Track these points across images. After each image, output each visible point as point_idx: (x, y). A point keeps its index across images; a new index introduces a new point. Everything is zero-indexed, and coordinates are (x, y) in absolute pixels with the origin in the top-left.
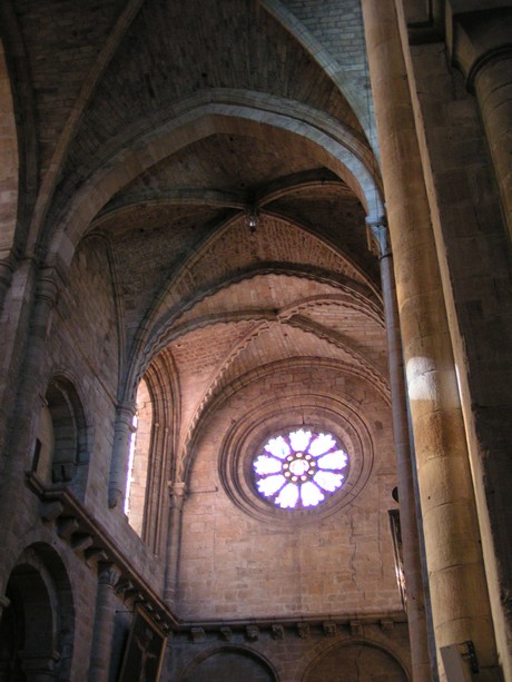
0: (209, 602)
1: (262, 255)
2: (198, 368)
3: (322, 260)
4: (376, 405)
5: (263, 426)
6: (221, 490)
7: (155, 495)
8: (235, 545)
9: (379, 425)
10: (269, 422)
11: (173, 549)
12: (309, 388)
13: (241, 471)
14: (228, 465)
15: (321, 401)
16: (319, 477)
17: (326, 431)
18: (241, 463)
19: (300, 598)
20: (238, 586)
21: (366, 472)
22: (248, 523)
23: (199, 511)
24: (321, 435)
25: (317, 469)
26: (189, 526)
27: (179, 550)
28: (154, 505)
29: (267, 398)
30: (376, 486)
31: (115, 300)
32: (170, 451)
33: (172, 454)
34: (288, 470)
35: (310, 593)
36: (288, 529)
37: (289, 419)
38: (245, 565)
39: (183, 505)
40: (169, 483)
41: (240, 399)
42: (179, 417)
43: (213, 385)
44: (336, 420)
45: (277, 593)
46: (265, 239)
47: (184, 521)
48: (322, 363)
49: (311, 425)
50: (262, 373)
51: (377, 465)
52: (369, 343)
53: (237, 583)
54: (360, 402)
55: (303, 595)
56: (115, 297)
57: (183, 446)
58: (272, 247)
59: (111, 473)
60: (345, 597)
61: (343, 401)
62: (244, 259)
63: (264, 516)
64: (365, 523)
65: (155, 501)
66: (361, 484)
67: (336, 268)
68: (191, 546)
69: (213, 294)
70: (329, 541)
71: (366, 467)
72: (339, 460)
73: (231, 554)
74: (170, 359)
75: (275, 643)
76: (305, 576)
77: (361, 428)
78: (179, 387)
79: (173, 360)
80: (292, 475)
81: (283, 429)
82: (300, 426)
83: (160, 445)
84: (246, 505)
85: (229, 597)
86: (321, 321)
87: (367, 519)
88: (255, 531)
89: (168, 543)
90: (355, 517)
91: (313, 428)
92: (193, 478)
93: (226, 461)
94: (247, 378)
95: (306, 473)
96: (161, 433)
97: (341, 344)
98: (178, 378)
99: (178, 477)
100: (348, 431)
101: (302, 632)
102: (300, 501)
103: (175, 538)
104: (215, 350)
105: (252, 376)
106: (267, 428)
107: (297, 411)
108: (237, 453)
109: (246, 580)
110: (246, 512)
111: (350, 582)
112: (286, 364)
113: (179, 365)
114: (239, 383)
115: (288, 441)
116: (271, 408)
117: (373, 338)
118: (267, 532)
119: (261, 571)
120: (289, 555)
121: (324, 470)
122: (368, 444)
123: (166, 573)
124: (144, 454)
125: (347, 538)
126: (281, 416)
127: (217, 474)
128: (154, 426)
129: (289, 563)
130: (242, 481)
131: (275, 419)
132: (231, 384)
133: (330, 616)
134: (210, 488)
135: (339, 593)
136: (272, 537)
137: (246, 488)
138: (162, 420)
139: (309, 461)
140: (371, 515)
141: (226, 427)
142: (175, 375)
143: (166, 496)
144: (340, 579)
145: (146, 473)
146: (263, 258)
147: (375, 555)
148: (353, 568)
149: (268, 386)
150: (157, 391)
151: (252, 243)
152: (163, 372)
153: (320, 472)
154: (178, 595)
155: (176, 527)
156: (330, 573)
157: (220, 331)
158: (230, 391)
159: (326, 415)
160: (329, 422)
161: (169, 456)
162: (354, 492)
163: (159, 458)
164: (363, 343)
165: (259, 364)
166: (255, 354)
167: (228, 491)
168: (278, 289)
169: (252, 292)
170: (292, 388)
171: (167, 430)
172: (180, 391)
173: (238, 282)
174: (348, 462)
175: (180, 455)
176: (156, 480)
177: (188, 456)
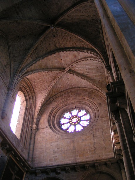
0: (43, 163)
1: (58, 46)
2: (41, 91)
3: (77, 44)
4: (98, 98)
5: (62, 109)
6: (49, 127)
7: (25, 128)
8: (53, 144)
9: (100, 104)
10: (64, 108)
11: (32, 146)
12: (77, 96)
13: (55, 122)
14: (51, 120)
15: (81, 99)
16: (81, 123)
17: (83, 109)
18: (55, 120)
19: (76, 159)
20: (54, 157)
21: (97, 118)
22: (58, 137)
23: (41, 134)
24: (82, 111)
25: (81, 120)
26: (37, 139)
27: (34, 147)
28: (25, 131)
29: (63, 100)
30: (101, 121)
31: (10, 58)
32: (32, 116)
33: (32, 117)
34: (71, 121)
35: (79, 157)
36: (71, 137)
37: (71, 106)
38: (56, 149)
39: (36, 133)
40: (31, 125)
41: (55, 101)
42: (35, 107)
43: (46, 95)
44: (86, 105)
45: (68, 158)
46: (58, 40)
47: (36, 138)
48: (81, 89)
49: (78, 108)
50: (62, 93)
51: (100, 115)
52: (95, 78)
53: (53, 156)
54: (93, 98)
55: (77, 158)
56: (10, 57)
57: (36, 115)
58: (61, 42)
59: (3, 108)
60: (92, 157)
61: (88, 99)
62: (52, 48)
63: (63, 134)
64: (98, 132)
65: (25, 130)
66: (95, 121)
67: (81, 46)
68: (38, 145)
69: (43, 59)
70: (86, 139)
71: (97, 116)
72: (88, 117)
73: (51, 146)
74: (32, 88)
75: (67, 174)
76: (77, 151)
77: (94, 106)
78: (35, 98)
79: (33, 89)
80: (72, 123)
81: (69, 110)
82: (74, 108)
83: (28, 114)
84: (57, 132)
85: (50, 160)
86: (79, 71)
87: (98, 131)
88: (60, 139)
89: (30, 144)
90: (94, 131)
91: (79, 109)
92: (39, 125)
93: (50, 119)
94: (57, 95)
95: (77, 122)
96: (29, 110)
97: (85, 79)
98: (35, 95)
99: (34, 124)
100: (90, 107)
101: (77, 170)
102: (75, 130)
103: (32, 143)
104: (46, 85)
105: (58, 94)
106: (64, 109)
107: (73, 104)
108: (54, 117)
109: (57, 155)
110: (57, 133)
111: (94, 152)
112: (69, 90)
113: (35, 91)
114: (54, 97)
115: (71, 113)
116: (65, 103)
117: (96, 76)
118: (64, 139)
119: (62, 151)
120: (72, 145)
121: (83, 120)
122: (97, 110)
123: (29, 153)
124: (22, 116)
125: (92, 138)
126: (68, 106)
127: (47, 123)
128: (26, 108)
129: (72, 147)
130: (56, 125)
131: (66, 107)
132: (52, 97)
133: (87, 162)
134: (45, 127)
135: (90, 156)
136: (65, 140)
137: (57, 127)
138: (29, 107)
139: (78, 118)
140: (100, 130)
141: (50, 109)
142: (34, 94)
143: (30, 129)
144: (90, 151)
145: (22, 121)
146: (58, 47)
147: (102, 143)
148: (94, 147)
149: (64, 97)
150: (28, 98)
151: (54, 41)
152: (29, 92)
153: (82, 121)
154: (33, 161)
155: (33, 139)
156: (86, 150)
157: (47, 77)
158: (52, 99)
159: (82, 104)
160: (84, 106)
161: (31, 117)
162: (93, 124)
163: (27, 117)
164: (93, 78)
165: (61, 91)
166: (59, 87)
167: (51, 128)
168: (64, 60)
169: (56, 61)
170: (71, 97)
171: (31, 110)
172: (36, 99)
173: (51, 55)
174: (91, 117)
175: (35, 117)
176: (26, 124)
177: (38, 118)
